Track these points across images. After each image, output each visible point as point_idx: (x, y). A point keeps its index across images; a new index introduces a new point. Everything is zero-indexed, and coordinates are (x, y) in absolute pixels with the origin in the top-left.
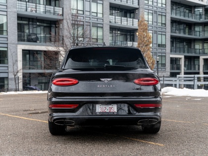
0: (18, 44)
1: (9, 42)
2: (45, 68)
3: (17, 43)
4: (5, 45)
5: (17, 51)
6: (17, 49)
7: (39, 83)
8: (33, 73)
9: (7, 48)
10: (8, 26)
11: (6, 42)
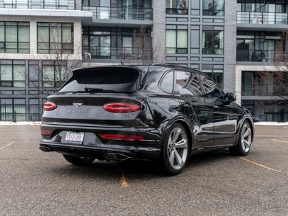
0: (237, 64)
1: (225, 62)
2: (274, 94)
3: (235, 63)
4: (221, 67)
5: (235, 73)
6: (235, 70)
7: (265, 113)
8: (257, 101)
9: (223, 69)
10: (225, 43)
11: (222, 63)
